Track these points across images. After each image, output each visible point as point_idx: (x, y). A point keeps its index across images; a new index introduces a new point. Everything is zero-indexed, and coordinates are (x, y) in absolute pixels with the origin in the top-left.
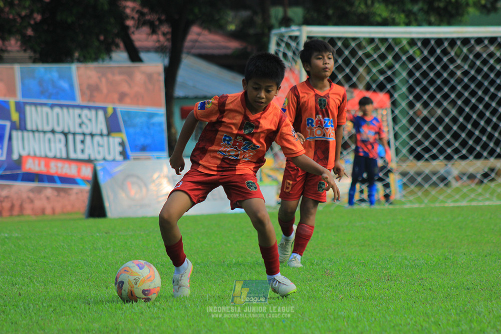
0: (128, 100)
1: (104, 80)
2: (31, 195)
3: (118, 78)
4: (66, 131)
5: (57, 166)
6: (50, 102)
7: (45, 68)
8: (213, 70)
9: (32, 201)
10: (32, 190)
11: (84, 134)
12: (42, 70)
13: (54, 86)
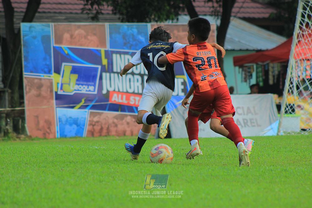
2: (115, 121)
3: (182, 34)
4: (142, 73)
5: (135, 99)
6: (131, 51)
7: (127, 25)
8: (255, 29)
9: (116, 126)
10: (116, 117)
12: (126, 27)
13: (134, 39)
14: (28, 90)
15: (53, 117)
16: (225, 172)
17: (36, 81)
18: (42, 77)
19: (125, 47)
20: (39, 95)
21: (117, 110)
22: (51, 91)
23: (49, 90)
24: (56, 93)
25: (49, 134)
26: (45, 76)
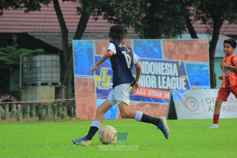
0: (189, 58)
1: (177, 47)
2: (138, 108)
3: (184, 46)
4: (157, 74)
5: (152, 93)
6: (149, 59)
7: (147, 41)
10: (139, 105)
11: (166, 76)
12: (145, 42)
13: (151, 50)
14: (77, 86)
15: (95, 105)
16: (212, 143)
17: (83, 80)
18: (87, 78)
19: (144, 56)
20: (85, 90)
21: (139, 100)
22: (94, 87)
23: (92, 86)
24: (97, 88)
25: (92, 117)
26: (89, 77)
